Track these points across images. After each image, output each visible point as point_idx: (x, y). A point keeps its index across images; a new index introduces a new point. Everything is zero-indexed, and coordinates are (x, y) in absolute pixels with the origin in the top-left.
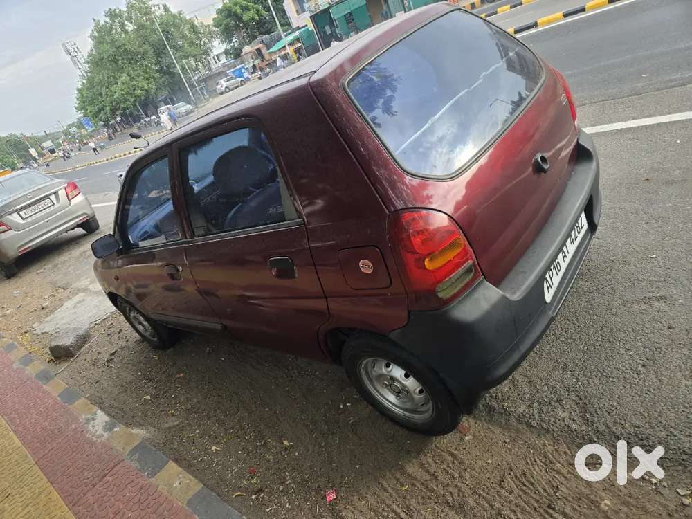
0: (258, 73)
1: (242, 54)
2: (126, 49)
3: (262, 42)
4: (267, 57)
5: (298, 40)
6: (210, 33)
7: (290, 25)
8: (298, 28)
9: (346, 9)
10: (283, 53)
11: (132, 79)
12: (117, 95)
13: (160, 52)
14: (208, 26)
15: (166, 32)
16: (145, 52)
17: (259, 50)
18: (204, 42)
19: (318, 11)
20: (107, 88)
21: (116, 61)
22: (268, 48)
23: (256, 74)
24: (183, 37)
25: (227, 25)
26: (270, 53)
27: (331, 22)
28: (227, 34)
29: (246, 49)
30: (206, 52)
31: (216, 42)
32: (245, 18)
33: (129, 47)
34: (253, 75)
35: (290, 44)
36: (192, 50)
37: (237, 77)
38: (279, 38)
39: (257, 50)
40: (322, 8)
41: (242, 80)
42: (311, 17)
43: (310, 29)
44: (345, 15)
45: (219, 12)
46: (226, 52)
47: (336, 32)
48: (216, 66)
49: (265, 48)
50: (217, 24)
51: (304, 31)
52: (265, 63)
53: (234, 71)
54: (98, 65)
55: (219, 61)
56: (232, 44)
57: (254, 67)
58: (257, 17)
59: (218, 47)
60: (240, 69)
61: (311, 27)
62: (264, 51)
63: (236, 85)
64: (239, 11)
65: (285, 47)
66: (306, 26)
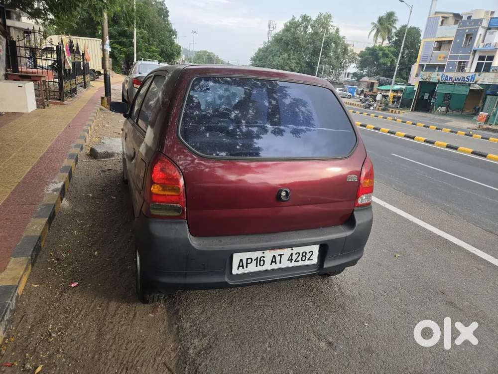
0: (362, 97)
1: (361, 80)
2: (298, 41)
3: (378, 80)
4: (375, 90)
5: (401, 91)
6: (353, 58)
7: (407, 80)
8: (410, 85)
9: (450, 90)
10: (385, 94)
11: (289, 59)
12: (274, 63)
13: (315, 53)
14: (355, 54)
15: (327, 44)
16: (308, 48)
17: (373, 84)
18: (346, 61)
19: (428, 80)
20: (272, 56)
21: (288, 45)
22: (380, 85)
23: (360, 96)
24: (335, 52)
25: (367, 59)
26: (378, 89)
27: (432, 93)
28: (363, 64)
29: (366, 79)
30: (342, 68)
31: (353, 65)
32: (381, 61)
33: (300, 41)
34: (358, 96)
35: (397, 91)
36: (334, 61)
37: (349, 92)
38: (390, 84)
39: (372, 83)
40: (431, 80)
41: (350, 95)
42: (420, 82)
43: (415, 89)
44: (446, 94)
45: (368, 49)
46: (355, 74)
47: (430, 101)
48: (342, 78)
49: (378, 85)
50: (362, 55)
51: (410, 88)
52: (371, 93)
53: (350, 88)
54: (277, 42)
55: (348, 77)
56: (362, 72)
57: (362, 92)
58: (389, 64)
59: (352, 68)
60: (355, 88)
61: (416, 88)
62: (376, 87)
63: (344, 96)
64: (380, 55)
65: (389, 90)
66: (414, 86)
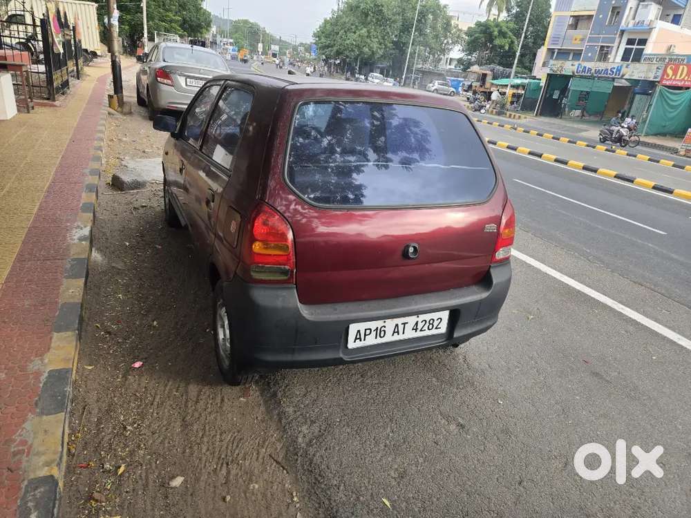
0: (470, 94)
1: (469, 70)
2: (381, 10)
3: (492, 70)
4: (487, 85)
5: (523, 86)
6: (458, 37)
7: (531, 70)
8: (534, 78)
9: (587, 87)
10: (504, 90)
11: (368, 37)
12: (348, 42)
13: (406, 29)
14: (461, 30)
15: (423, 15)
16: (395, 22)
17: (485, 76)
18: (448, 42)
19: (559, 73)
20: (345, 32)
21: (367, 15)
22: (495, 78)
23: (468, 94)
24: (434, 28)
25: (477, 39)
26: (492, 84)
27: (564, 91)
28: (472, 46)
29: (475, 68)
30: (443, 51)
31: (458, 47)
32: (497, 42)
33: (385, 10)
34: (465, 93)
35: (513, 86)
36: (432, 41)
37: (452, 86)
38: (508, 77)
39: (483, 74)
40: (563, 73)
41: (453, 92)
42: (548, 74)
43: (541, 85)
44: (582, 92)
45: (479, 24)
46: (460, 61)
47: (561, 101)
48: (443, 66)
49: (491, 77)
50: (470, 33)
51: (535, 83)
52: (482, 89)
53: (454, 80)
54: (352, 10)
55: (450, 64)
56: (470, 57)
57: (470, 87)
58: (507, 48)
59: (457, 53)
60: (460, 82)
61: (543, 83)
62: (489, 80)
63: (446, 93)
64: (496, 33)
65: (507, 86)
66: (540, 80)
